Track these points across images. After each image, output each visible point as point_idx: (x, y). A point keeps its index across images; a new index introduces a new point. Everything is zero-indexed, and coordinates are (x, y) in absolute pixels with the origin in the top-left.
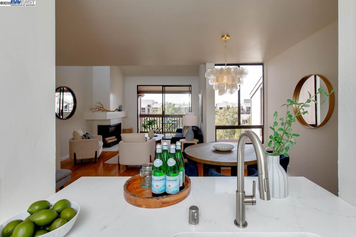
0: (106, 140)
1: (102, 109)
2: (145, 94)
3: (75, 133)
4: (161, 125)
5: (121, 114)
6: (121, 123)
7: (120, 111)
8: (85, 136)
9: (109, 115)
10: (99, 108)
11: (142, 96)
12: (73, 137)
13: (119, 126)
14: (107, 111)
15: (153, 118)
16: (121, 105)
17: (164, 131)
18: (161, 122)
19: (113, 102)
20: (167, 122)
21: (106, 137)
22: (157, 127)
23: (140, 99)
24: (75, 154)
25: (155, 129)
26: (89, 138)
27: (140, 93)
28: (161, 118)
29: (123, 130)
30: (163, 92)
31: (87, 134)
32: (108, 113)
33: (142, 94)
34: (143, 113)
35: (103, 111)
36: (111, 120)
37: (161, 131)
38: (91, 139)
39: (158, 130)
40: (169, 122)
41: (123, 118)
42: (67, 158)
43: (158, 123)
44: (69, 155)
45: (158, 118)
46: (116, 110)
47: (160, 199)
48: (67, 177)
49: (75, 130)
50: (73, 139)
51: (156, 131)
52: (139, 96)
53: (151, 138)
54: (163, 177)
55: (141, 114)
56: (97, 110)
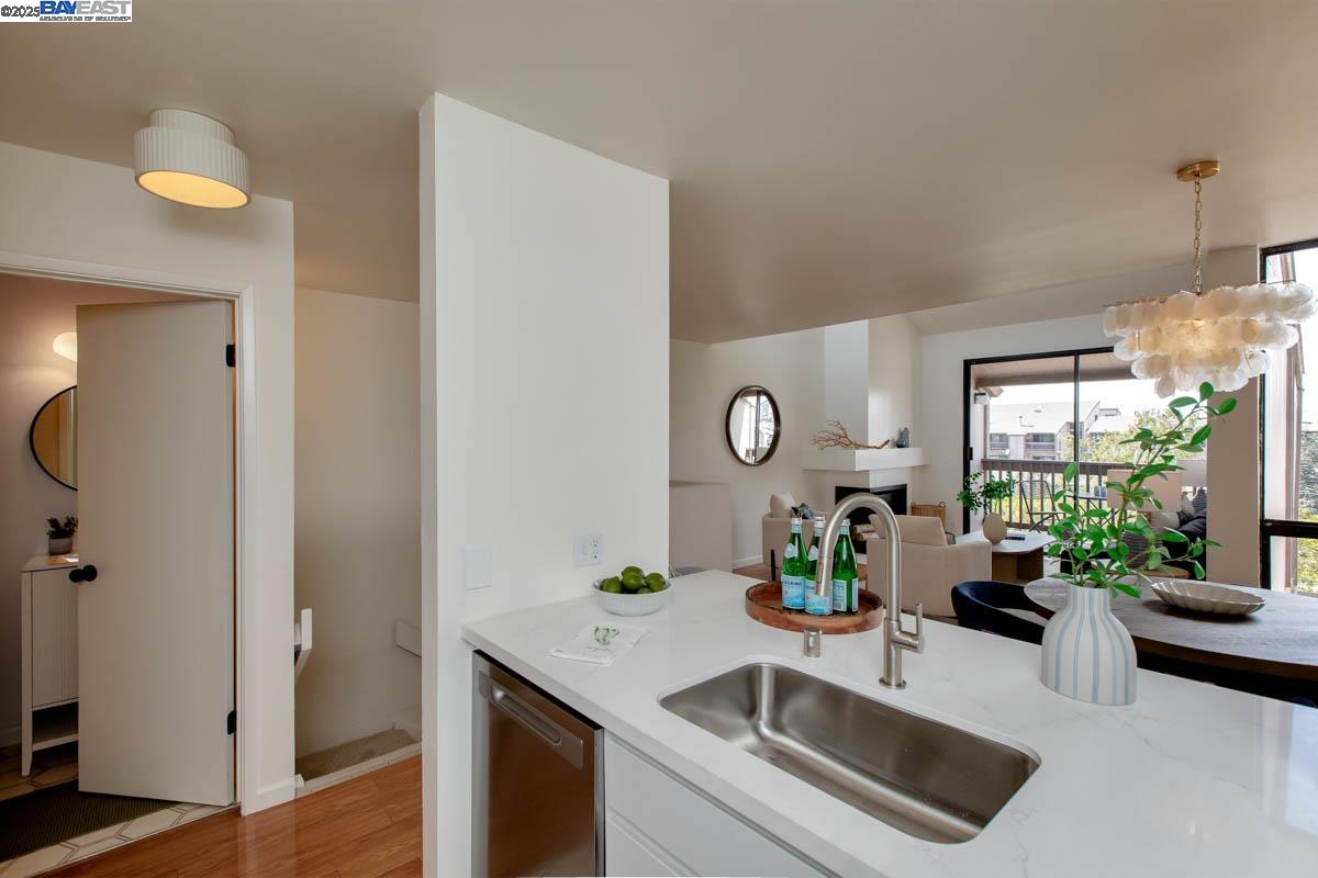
0: (858, 531)
1: (847, 440)
2: (1002, 387)
3: (774, 501)
5: (909, 457)
6: (906, 485)
7: (900, 446)
8: (795, 510)
9: (862, 459)
10: (834, 437)
11: (992, 395)
12: (769, 511)
13: (899, 493)
14: (858, 446)
15: (1004, 473)
16: (906, 429)
19: (881, 415)
20: (1097, 493)
23: (986, 408)
24: (773, 552)
25: (1042, 514)
26: (804, 517)
27: (975, 378)
29: (913, 504)
30: (1076, 376)
31: (803, 505)
32: (859, 453)
33: (993, 389)
34: (993, 455)
35: (847, 446)
36: (871, 475)
41: (913, 467)
42: (756, 562)
44: (761, 556)
46: (886, 443)
47: (783, 616)
49: (774, 494)
50: (771, 515)
51: (1046, 523)
52: (976, 395)
53: (995, 542)
54: (799, 579)
55: (988, 458)
56: (832, 442)
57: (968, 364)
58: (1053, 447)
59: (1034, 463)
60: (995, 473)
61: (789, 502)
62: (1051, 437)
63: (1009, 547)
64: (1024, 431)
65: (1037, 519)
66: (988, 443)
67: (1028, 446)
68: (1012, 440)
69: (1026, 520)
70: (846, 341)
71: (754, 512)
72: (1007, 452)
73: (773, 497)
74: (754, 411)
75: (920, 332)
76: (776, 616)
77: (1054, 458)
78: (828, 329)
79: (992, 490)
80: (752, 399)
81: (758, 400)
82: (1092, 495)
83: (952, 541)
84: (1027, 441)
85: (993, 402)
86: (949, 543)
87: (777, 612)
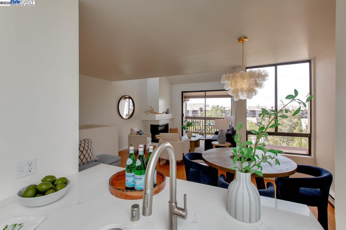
0: (156, 137)
1: (153, 112)
2: (190, 99)
3: (132, 130)
4: (204, 126)
5: (169, 116)
6: (168, 124)
7: (167, 113)
8: (138, 132)
9: (157, 117)
11: (188, 101)
13: (167, 126)
14: (156, 113)
16: (168, 109)
17: (206, 132)
18: (204, 124)
19: (162, 105)
20: (209, 124)
21: (156, 135)
22: (200, 128)
23: (186, 104)
25: (198, 129)
26: (141, 134)
27: (184, 96)
28: (204, 121)
29: (170, 129)
30: (205, 97)
31: (141, 130)
32: (157, 115)
33: (187, 99)
35: (154, 113)
36: (160, 121)
37: (204, 131)
38: (143, 135)
39: (201, 131)
40: (210, 124)
41: (170, 119)
42: (126, 149)
43: (201, 125)
45: (201, 121)
46: (164, 112)
47: (124, 192)
48: (118, 162)
49: (132, 128)
50: (131, 134)
51: (199, 132)
52: (184, 100)
53: (190, 138)
54: (132, 174)
55: (187, 116)
56: (149, 112)
57: (182, 92)
58: (197, 113)
59: (194, 117)
60: (188, 120)
61: (136, 130)
62: (197, 111)
63: (193, 139)
64: (192, 110)
65: (197, 131)
66: (187, 112)
67: (193, 113)
68: (189, 111)
69: (195, 131)
70: (153, 82)
71: (126, 133)
72: (189, 114)
73: (131, 129)
74: (128, 103)
75: (172, 83)
76: (121, 193)
77: (197, 116)
78: (148, 79)
79: (189, 125)
80: (128, 100)
81: (129, 100)
82: (208, 125)
83: (181, 140)
84: (192, 112)
85: (188, 102)
86: (180, 140)
87: (121, 191)
